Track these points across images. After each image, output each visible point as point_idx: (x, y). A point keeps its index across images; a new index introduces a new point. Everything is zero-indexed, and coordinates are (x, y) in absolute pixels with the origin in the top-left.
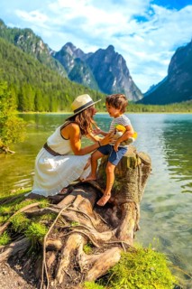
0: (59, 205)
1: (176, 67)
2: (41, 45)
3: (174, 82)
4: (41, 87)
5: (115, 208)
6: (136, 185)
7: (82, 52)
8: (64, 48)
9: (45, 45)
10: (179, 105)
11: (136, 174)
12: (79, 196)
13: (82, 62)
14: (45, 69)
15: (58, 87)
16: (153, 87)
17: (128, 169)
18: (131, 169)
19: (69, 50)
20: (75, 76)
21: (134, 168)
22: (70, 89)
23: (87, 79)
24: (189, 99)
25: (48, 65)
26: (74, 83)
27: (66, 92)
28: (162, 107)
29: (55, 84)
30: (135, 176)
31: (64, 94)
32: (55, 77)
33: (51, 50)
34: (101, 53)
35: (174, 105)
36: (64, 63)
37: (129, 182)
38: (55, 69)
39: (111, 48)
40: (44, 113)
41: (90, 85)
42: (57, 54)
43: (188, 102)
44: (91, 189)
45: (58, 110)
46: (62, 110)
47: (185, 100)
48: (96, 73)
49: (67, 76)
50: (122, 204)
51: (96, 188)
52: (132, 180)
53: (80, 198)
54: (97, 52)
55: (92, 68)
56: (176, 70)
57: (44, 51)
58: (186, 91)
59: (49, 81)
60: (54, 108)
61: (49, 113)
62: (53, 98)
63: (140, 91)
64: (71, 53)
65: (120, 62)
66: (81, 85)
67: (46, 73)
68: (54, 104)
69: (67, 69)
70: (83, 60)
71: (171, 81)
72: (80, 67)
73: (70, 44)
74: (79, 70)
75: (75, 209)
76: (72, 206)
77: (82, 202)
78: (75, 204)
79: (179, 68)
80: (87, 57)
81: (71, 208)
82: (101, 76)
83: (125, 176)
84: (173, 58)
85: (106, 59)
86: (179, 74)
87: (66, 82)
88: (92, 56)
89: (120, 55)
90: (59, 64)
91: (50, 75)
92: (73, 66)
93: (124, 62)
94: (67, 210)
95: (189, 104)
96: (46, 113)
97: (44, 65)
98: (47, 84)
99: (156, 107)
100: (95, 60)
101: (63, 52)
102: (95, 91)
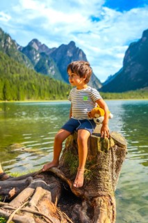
0: (12, 204)
1: (130, 60)
2: (9, 41)
3: (129, 73)
4: (9, 78)
5: (84, 204)
6: (109, 173)
7: (46, 47)
8: (30, 44)
9: (13, 41)
10: (134, 92)
11: (109, 158)
12: (39, 189)
13: (47, 56)
14: (12, 62)
15: (25, 78)
16: (110, 77)
17: (98, 153)
18: (103, 153)
19: (35, 46)
20: (40, 68)
21: (106, 152)
22: (36, 79)
23: (52, 71)
24: (143, 87)
25: (16, 58)
26: (39, 74)
27: (33, 82)
28: (119, 94)
29: (23, 75)
30: (109, 161)
31: (31, 84)
32: (22, 69)
33: (18, 45)
34: (64, 48)
35: (130, 92)
36: (30, 56)
37: (101, 169)
38: (22, 62)
39: (72, 43)
40: (12, 101)
41: (54, 76)
42: (24, 48)
43: (141, 89)
44: (54, 179)
45: (25, 98)
46: (29, 98)
47: (139, 88)
48: (59, 65)
49: (33, 68)
50: (93, 199)
51: (59, 178)
52: (105, 166)
53: (40, 191)
54: (60, 47)
55: (55, 61)
56: (130, 62)
57: (12, 46)
58: (139, 80)
59: (17, 73)
60: (21, 96)
61: (17, 102)
62: (20, 87)
63: (99, 81)
64: (37, 48)
65: (81, 56)
66: (46, 76)
67: (14, 66)
68: (21, 93)
69: (33, 62)
70: (48, 54)
71: (126, 71)
72: (45, 60)
73: (35, 41)
74: (44, 63)
75: (33, 209)
76: (28, 205)
77: (43, 197)
78: (33, 202)
79: (133, 60)
80: (51, 52)
81: (27, 208)
82: (64, 67)
83: (95, 162)
84: (127, 52)
85: (70, 54)
86: (133, 65)
87: (33, 74)
88: (55, 51)
89: (80, 50)
90: (26, 57)
91: (18, 67)
92: (38, 59)
93: (84, 56)
94: (22, 211)
95: (143, 92)
96: (15, 101)
97: (12, 59)
98: (15, 76)
99: (114, 94)
100: (59, 54)
101: (29, 47)
102: (59, 82)
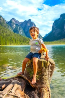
0: (4, 92)
1: (55, 27)
2: (2, 19)
3: (55, 33)
4: (2, 35)
5: (36, 91)
6: (47, 77)
7: (18, 22)
8: (11, 20)
9: (4, 19)
10: (57, 41)
11: (47, 70)
12: (16, 85)
13: (19, 26)
14: (3, 28)
15: (9, 35)
16: (46, 35)
17: (42, 68)
18: (44, 68)
19: (13, 21)
20: (16, 31)
21: (46, 67)
22: (14, 36)
23: (21, 32)
24: (61, 39)
25: (5, 27)
26: (15, 34)
27: (12, 37)
28: (50, 42)
29: (8, 34)
30: (47, 72)
31: (12, 38)
32: (8, 31)
33: (6, 21)
34: (26, 22)
35: (55, 41)
36: (11, 26)
37: (44, 75)
38: (7, 28)
39: (30, 20)
40: (3, 46)
41: (22, 34)
42: (9, 22)
43: (60, 40)
44: (22, 80)
45: (9, 44)
46: (11, 44)
47: (59, 39)
48: (24, 30)
49: (13, 31)
51: (25, 79)
52: (45, 74)
53: (16, 86)
54: (24, 22)
55: (22, 28)
56: (55, 28)
57: (3, 21)
58: (59, 36)
59: (5, 33)
61: (6, 46)
62: (7, 39)
63: (41, 36)
64: (14, 22)
65: (33, 25)
66: (18, 34)
67: (4, 30)
68: (7, 42)
69: (12, 28)
70: (19, 24)
71: (53, 32)
72: (18, 27)
73: (13, 19)
74: (17, 29)
75: (13, 94)
76: (11, 92)
77: (18, 88)
78: (13, 91)
79: (56, 27)
81: (10, 94)
82: (26, 31)
83: (41, 72)
84: (53, 24)
85: (29, 25)
86: (56, 29)
87: (12, 33)
88: (22, 23)
89: (33, 23)
90: (9, 26)
91: (6, 31)
92: (15, 27)
93: (35, 25)
94: (8, 95)
95: (60, 41)
96: (4, 46)
97: (3, 27)
98: (4, 34)
99: (48, 42)
100: (24, 25)
101: (11, 22)
102: (24, 37)
